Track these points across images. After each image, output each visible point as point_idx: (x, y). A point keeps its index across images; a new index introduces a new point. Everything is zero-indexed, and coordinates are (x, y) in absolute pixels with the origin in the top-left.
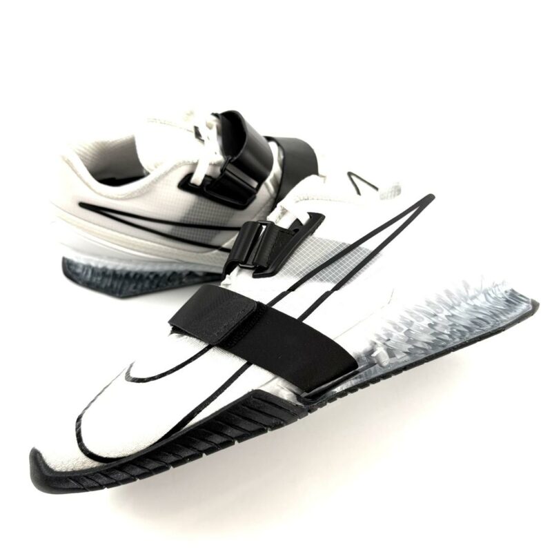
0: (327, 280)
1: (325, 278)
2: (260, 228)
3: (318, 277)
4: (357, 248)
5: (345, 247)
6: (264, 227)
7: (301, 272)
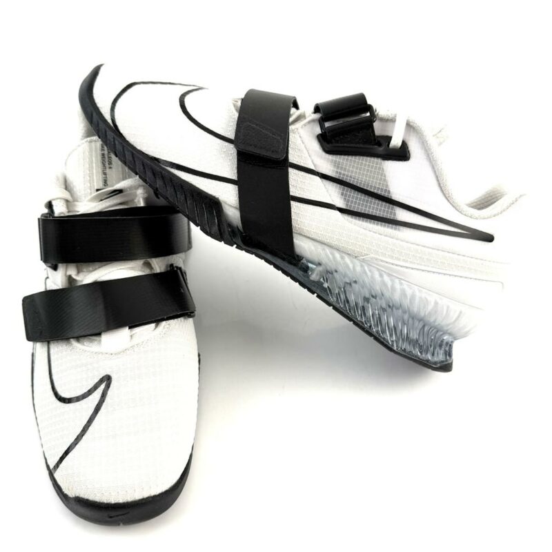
0: (345, 199)
1: (346, 196)
2: (366, 111)
3: (343, 190)
4: (391, 206)
5: (386, 195)
6: (368, 114)
7: (340, 173)
